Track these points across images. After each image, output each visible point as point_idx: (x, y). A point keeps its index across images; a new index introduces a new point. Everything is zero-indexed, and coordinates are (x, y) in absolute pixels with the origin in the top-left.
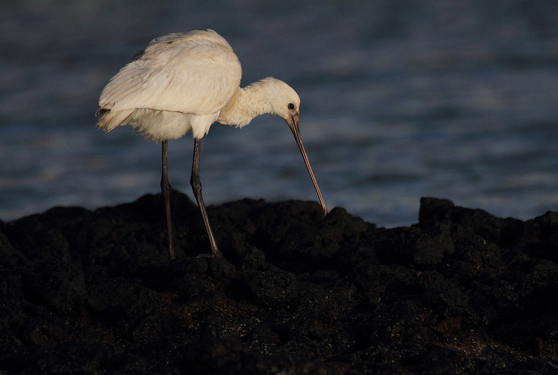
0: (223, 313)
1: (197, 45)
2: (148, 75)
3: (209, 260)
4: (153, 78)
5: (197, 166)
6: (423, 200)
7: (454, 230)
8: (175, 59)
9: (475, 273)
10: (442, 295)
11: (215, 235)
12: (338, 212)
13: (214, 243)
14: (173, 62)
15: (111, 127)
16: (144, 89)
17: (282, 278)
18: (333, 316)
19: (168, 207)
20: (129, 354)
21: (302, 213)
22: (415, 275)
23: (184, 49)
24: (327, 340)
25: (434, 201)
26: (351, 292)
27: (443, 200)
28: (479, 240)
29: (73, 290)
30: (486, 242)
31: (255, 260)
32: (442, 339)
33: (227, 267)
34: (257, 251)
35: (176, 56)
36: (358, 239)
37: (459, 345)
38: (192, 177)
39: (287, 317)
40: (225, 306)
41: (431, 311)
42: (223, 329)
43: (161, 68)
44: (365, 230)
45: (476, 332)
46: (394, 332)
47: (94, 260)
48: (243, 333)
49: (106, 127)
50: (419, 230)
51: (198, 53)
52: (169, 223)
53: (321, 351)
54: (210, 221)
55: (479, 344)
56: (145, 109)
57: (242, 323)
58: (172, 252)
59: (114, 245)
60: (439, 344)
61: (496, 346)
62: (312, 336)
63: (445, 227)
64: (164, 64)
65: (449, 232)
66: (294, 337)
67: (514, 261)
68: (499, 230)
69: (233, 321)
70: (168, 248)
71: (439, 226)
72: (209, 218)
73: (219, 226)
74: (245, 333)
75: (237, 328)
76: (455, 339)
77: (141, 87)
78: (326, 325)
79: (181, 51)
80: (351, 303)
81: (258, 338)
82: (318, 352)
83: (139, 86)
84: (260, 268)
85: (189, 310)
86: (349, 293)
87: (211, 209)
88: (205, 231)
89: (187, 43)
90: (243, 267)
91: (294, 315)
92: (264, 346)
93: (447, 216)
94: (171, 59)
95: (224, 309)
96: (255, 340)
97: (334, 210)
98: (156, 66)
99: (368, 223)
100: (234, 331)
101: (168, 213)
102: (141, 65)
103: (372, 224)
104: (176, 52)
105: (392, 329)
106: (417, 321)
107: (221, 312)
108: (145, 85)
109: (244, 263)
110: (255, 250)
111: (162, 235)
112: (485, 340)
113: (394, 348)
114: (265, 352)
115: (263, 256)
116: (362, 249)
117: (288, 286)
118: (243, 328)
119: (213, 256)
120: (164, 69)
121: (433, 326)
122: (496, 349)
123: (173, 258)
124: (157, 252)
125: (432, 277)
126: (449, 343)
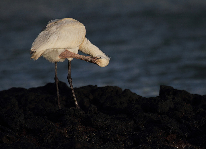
0: (80, 131)
1: (66, 22)
2: (49, 36)
3: (75, 110)
4: (51, 37)
5: (70, 72)
6: (161, 86)
7: (173, 99)
8: (59, 28)
9: (182, 116)
10: (168, 125)
11: (77, 100)
12: (127, 91)
13: (77, 103)
14: (58, 29)
15: (37, 58)
16: (49, 41)
17: (104, 117)
18: (124, 133)
19: (58, 88)
20: (42, 147)
21: (112, 91)
22: (158, 117)
23: (61, 24)
24: (122, 142)
25: (166, 87)
26: (132, 123)
27: (169, 87)
28: (184, 103)
29: (20, 121)
30: (187, 104)
31: (93, 110)
32: (168, 142)
33: (82, 113)
34: (94, 106)
35: (59, 27)
36: (135, 102)
37: (175, 145)
38: (68, 76)
39: (106, 133)
40: (81, 128)
41: (164, 131)
42: (80, 137)
43: (54, 33)
44: (138, 98)
45: (182, 140)
46: (149, 139)
47: (28, 109)
48: (88, 139)
49: (35, 58)
50: (159, 99)
51: (68, 25)
52: (58, 95)
53: (119, 147)
54: (75, 94)
55: (183, 145)
56: (50, 49)
57: (88, 135)
58: (60, 106)
59: (36, 103)
60: (167, 145)
61: (190, 146)
62: (116, 141)
63: (170, 97)
64: (55, 31)
65: (172, 100)
66: (109, 141)
67: (197, 111)
68: (192, 99)
69: (84, 134)
70: (58, 105)
71: (168, 97)
72: (75, 93)
73: (79, 96)
74: (89, 139)
75: (86, 137)
76: (174, 143)
77: (47, 41)
78: (122, 136)
79: (60, 25)
80: (132, 127)
81: (94, 141)
82: (118, 147)
83: (46, 41)
84: (95, 113)
85: (66, 130)
86: (131, 123)
87: (75, 89)
88: (73, 98)
89: (63, 22)
90: (88, 112)
91: (108, 132)
92: (96, 144)
93: (171, 93)
94: (57, 28)
95: (80, 129)
96: (93, 142)
97: (125, 90)
98: (52, 32)
99: (139, 95)
100: (84, 139)
101: (58, 91)
102: (46, 33)
103: (140, 96)
104: (59, 25)
105: (148, 138)
106: (158, 135)
107: (79, 130)
108: (48, 40)
109: (89, 111)
110: (93, 106)
111: (56, 99)
112: (186, 143)
113: (149, 146)
114: (97, 147)
115: (96, 108)
116: (136, 106)
117: (106, 120)
118: (88, 137)
119: (76, 108)
120: (55, 33)
121: (165, 137)
122: (190, 147)
123: (60, 109)
124: (54, 106)
125: (164, 118)
126: (171, 144)
